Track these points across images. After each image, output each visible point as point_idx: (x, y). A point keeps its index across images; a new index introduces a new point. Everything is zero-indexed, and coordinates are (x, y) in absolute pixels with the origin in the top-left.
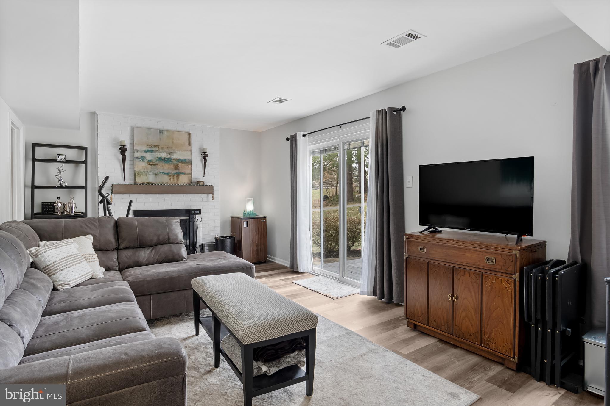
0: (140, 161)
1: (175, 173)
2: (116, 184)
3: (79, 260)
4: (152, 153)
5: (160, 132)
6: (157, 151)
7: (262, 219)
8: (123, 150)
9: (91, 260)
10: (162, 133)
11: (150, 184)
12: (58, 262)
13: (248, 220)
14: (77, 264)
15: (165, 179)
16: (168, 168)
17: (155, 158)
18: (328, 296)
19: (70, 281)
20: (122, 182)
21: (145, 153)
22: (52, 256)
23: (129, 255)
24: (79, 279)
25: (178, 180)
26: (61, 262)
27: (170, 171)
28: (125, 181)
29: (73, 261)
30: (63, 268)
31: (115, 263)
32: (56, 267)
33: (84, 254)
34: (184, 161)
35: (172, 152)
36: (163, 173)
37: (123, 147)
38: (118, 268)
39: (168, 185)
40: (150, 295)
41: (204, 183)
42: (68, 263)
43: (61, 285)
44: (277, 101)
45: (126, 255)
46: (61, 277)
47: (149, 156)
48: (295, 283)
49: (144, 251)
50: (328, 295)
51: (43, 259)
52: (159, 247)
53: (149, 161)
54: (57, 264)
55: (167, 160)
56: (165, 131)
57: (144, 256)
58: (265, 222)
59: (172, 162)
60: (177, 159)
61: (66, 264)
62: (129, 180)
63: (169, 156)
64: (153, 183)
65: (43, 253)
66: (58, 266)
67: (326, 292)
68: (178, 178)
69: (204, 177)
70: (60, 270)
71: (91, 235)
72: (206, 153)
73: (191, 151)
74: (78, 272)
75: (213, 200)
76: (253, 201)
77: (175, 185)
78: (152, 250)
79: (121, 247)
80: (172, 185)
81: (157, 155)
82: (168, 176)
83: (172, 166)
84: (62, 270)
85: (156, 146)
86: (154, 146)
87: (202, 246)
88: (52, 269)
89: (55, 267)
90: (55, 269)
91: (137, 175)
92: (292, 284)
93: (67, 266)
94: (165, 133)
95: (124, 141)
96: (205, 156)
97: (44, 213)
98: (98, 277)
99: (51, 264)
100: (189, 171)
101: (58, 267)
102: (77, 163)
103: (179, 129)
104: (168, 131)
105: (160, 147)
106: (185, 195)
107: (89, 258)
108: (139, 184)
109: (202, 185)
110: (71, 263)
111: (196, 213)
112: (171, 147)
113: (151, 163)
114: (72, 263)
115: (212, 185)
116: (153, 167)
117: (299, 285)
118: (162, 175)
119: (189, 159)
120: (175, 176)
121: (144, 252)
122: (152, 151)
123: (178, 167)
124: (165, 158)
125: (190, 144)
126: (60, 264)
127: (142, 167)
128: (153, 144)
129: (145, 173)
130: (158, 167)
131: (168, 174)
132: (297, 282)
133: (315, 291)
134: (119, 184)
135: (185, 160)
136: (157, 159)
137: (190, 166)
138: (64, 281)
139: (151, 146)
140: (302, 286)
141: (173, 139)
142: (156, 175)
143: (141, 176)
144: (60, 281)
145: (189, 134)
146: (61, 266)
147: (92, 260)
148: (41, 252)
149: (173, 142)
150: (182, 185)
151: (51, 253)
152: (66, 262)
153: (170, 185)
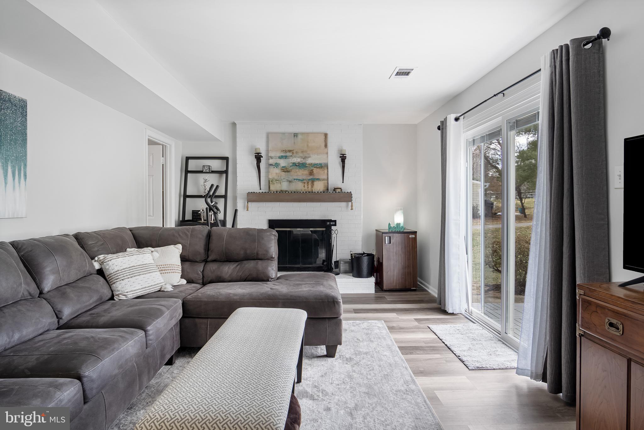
0: (274, 168)
1: (309, 179)
2: (252, 192)
3: (147, 271)
4: (286, 159)
5: (294, 136)
6: (292, 156)
7: (411, 234)
8: (258, 158)
9: (169, 271)
10: (297, 136)
11: (283, 192)
12: (121, 271)
13: (391, 235)
14: (143, 274)
15: (299, 187)
16: (303, 174)
17: (289, 164)
18: (463, 362)
19: (127, 292)
20: (257, 190)
21: (279, 159)
22: (116, 265)
23: (214, 268)
24: (140, 290)
25: (312, 187)
26: (124, 272)
27: (304, 177)
28: (260, 189)
29: (139, 271)
30: (124, 278)
31: (199, 276)
32: (118, 276)
33: (162, 264)
34: (319, 166)
35: (307, 156)
36: (297, 179)
37: (258, 154)
38: (201, 281)
39: (302, 192)
40: (208, 318)
41: (342, 189)
42: (132, 273)
43: (118, 295)
44: (398, 74)
45: (212, 267)
46: (120, 287)
47: (283, 163)
48: (429, 328)
49: (230, 266)
50: (464, 359)
51: (107, 267)
52: (245, 262)
53: (283, 167)
54: (119, 273)
55: (301, 166)
56: (300, 135)
57: (227, 271)
58: (415, 238)
59: (306, 167)
60: (311, 164)
61: (129, 274)
62: (264, 189)
63: (303, 161)
64: (286, 191)
65: (108, 261)
66: (120, 275)
67: (465, 353)
68: (313, 185)
69: (343, 182)
70: (120, 279)
71: (181, 245)
72: (344, 155)
73: (327, 153)
74: (140, 283)
75: (352, 209)
76: (403, 211)
77: (309, 192)
78: (237, 266)
79: (209, 259)
80: (306, 192)
81: (290, 161)
82: (302, 182)
83: (306, 172)
84: (123, 280)
85: (290, 151)
86: (289, 151)
87: (337, 263)
88: (113, 278)
89: (116, 277)
90: (116, 278)
91: (271, 183)
92: (426, 328)
93: (129, 276)
94: (300, 136)
95: (259, 148)
96: (343, 158)
97: (194, 220)
98: (166, 290)
99: (114, 273)
100: (325, 177)
101: (119, 277)
102: (220, 172)
103: (315, 130)
104: (302, 134)
105: (294, 152)
106: (321, 203)
107: (168, 268)
108: (272, 192)
109: (339, 192)
110: (135, 273)
111: (331, 224)
112: (306, 151)
113: (285, 170)
114: (137, 273)
115: (351, 192)
116: (287, 173)
117: (433, 332)
118: (296, 182)
119: (325, 164)
120: (310, 183)
121: (228, 267)
122: (286, 157)
123: (313, 172)
124: (299, 163)
125: (326, 146)
126: (122, 273)
127: (276, 174)
128: (287, 149)
129: (278, 181)
130: (292, 173)
131: (302, 180)
132: (434, 327)
133: (449, 349)
134: (254, 192)
135: (321, 164)
136: (291, 165)
137: (326, 171)
138: (122, 291)
139: (286, 151)
140: (436, 335)
141: (308, 142)
142: (290, 182)
143: (274, 184)
144: (118, 291)
145: (326, 135)
146: (123, 276)
147: (171, 271)
148: (107, 260)
149: (308, 146)
150: (316, 192)
151: (117, 262)
152: (129, 271)
153: (304, 192)
